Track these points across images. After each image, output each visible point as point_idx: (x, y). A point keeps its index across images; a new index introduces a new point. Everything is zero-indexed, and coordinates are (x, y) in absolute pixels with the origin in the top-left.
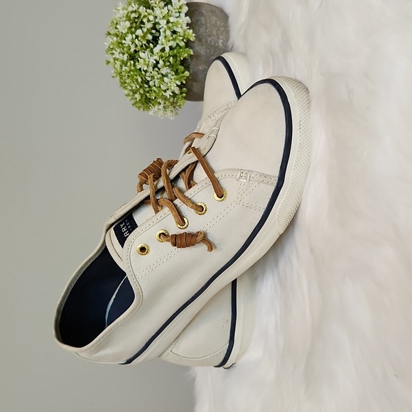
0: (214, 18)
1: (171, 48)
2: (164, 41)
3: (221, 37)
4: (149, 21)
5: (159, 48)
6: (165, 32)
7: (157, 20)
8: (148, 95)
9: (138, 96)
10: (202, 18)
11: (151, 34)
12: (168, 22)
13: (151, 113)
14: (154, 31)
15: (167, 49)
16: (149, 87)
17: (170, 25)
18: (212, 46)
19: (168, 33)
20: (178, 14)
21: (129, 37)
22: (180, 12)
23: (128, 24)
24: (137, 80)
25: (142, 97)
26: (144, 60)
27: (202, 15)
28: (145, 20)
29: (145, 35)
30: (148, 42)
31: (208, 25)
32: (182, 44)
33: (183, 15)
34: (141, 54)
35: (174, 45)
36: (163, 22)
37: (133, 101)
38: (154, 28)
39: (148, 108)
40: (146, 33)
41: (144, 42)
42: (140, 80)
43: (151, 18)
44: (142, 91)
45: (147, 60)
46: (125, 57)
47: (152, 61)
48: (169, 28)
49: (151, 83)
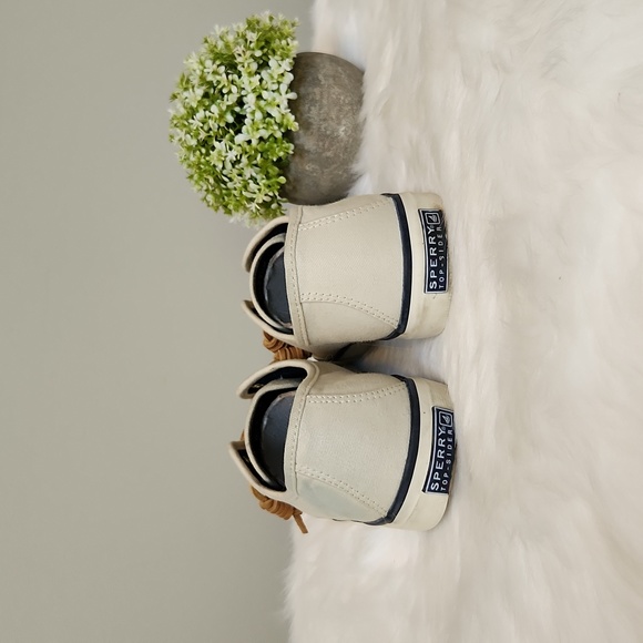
0: (336, 90)
1: (261, 139)
2: (250, 129)
3: (344, 122)
4: (230, 92)
5: (239, 139)
6: (253, 113)
7: (243, 93)
8: (226, 199)
9: (211, 198)
10: (317, 90)
11: (233, 112)
12: (260, 97)
13: (232, 220)
14: (237, 109)
15: (254, 143)
16: (228, 188)
17: (262, 103)
18: (328, 136)
19: (259, 115)
20: (275, 87)
21: (200, 114)
22: (279, 83)
23: (200, 92)
24: (208, 180)
25: (217, 200)
26: (220, 152)
27: (316, 82)
28: (225, 91)
29: (222, 116)
30: (228, 125)
31: (325, 102)
32: (279, 135)
33: (284, 88)
34: (216, 144)
35: (266, 137)
36: (250, 99)
37: (205, 203)
38: (239, 103)
39: (229, 213)
40: (226, 111)
41: (222, 125)
42: (211, 180)
43: (234, 89)
44: (217, 192)
45: (224, 154)
46: (193, 142)
47: (232, 155)
48: (260, 108)
49: (230, 185)
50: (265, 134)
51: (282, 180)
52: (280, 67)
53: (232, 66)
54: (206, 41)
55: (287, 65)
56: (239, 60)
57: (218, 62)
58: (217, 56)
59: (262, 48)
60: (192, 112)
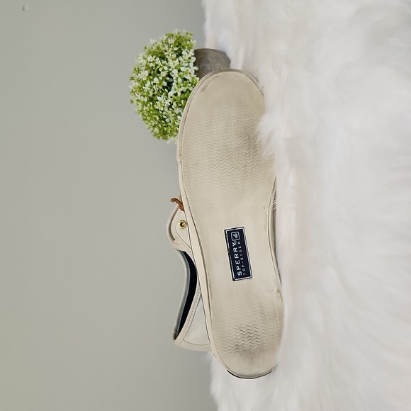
0: (218, 64)
1: (182, 92)
2: (176, 87)
4: (163, 70)
5: (171, 94)
6: (177, 79)
7: (170, 70)
8: (165, 129)
9: (156, 130)
10: (208, 65)
11: (166, 81)
12: (179, 71)
13: (168, 142)
14: (168, 79)
15: (179, 94)
16: (166, 123)
17: (181, 73)
19: (180, 80)
20: (187, 65)
21: (148, 84)
22: (189, 62)
23: (147, 73)
24: (155, 118)
25: (160, 131)
26: (161, 102)
27: (208, 62)
28: (160, 70)
29: (161, 82)
30: (164, 87)
33: (191, 65)
34: (158, 98)
35: (185, 90)
36: (175, 71)
37: (153, 134)
38: (169, 75)
39: (166, 138)
40: (162, 81)
41: (161, 88)
42: (158, 118)
43: (166, 68)
44: (160, 126)
45: (163, 102)
46: (146, 99)
47: (167, 103)
48: (180, 76)
49: (167, 120)
50: (184, 89)
52: (188, 54)
53: (163, 58)
54: (146, 48)
55: (191, 53)
56: (166, 53)
57: (154, 57)
58: (153, 54)
59: (177, 47)
60: (144, 83)
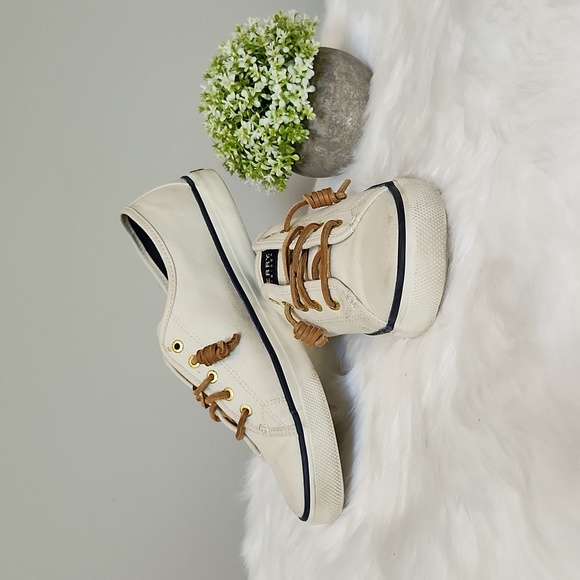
0: (348, 86)
1: (282, 124)
2: (274, 114)
3: (351, 114)
4: (259, 81)
5: (264, 121)
6: (278, 101)
7: (270, 83)
8: (245, 167)
10: (331, 85)
11: (260, 98)
12: (284, 88)
14: (264, 96)
15: (276, 127)
16: (247, 159)
17: (286, 94)
18: (337, 125)
19: (282, 104)
20: (298, 81)
21: (231, 96)
22: (302, 77)
24: (232, 152)
25: (236, 167)
26: (245, 130)
28: (255, 79)
30: (255, 108)
31: (337, 96)
32: (298, 122)
33: (305, 82)
34: (243, 123)
36: (277, 89)
38: (266, 90)
39: (244, 178)
40: (254, 98)
41: (250, 107)
42: (236, 153)
43: (264, 79)
44: (237, 161)
45: (249, 133)
46: (223, 119)
48: (284, 98)
49: (250, 156)
50: (287, 120)
51: (296, 157)
52: (304, 66)
53: (261, 57)
54: (239, 31)
55: (309, 63)
56: (268, 53)
57: (250, 52)
58: (247, 47)
59: (288, 45)
60: (224, 93)
